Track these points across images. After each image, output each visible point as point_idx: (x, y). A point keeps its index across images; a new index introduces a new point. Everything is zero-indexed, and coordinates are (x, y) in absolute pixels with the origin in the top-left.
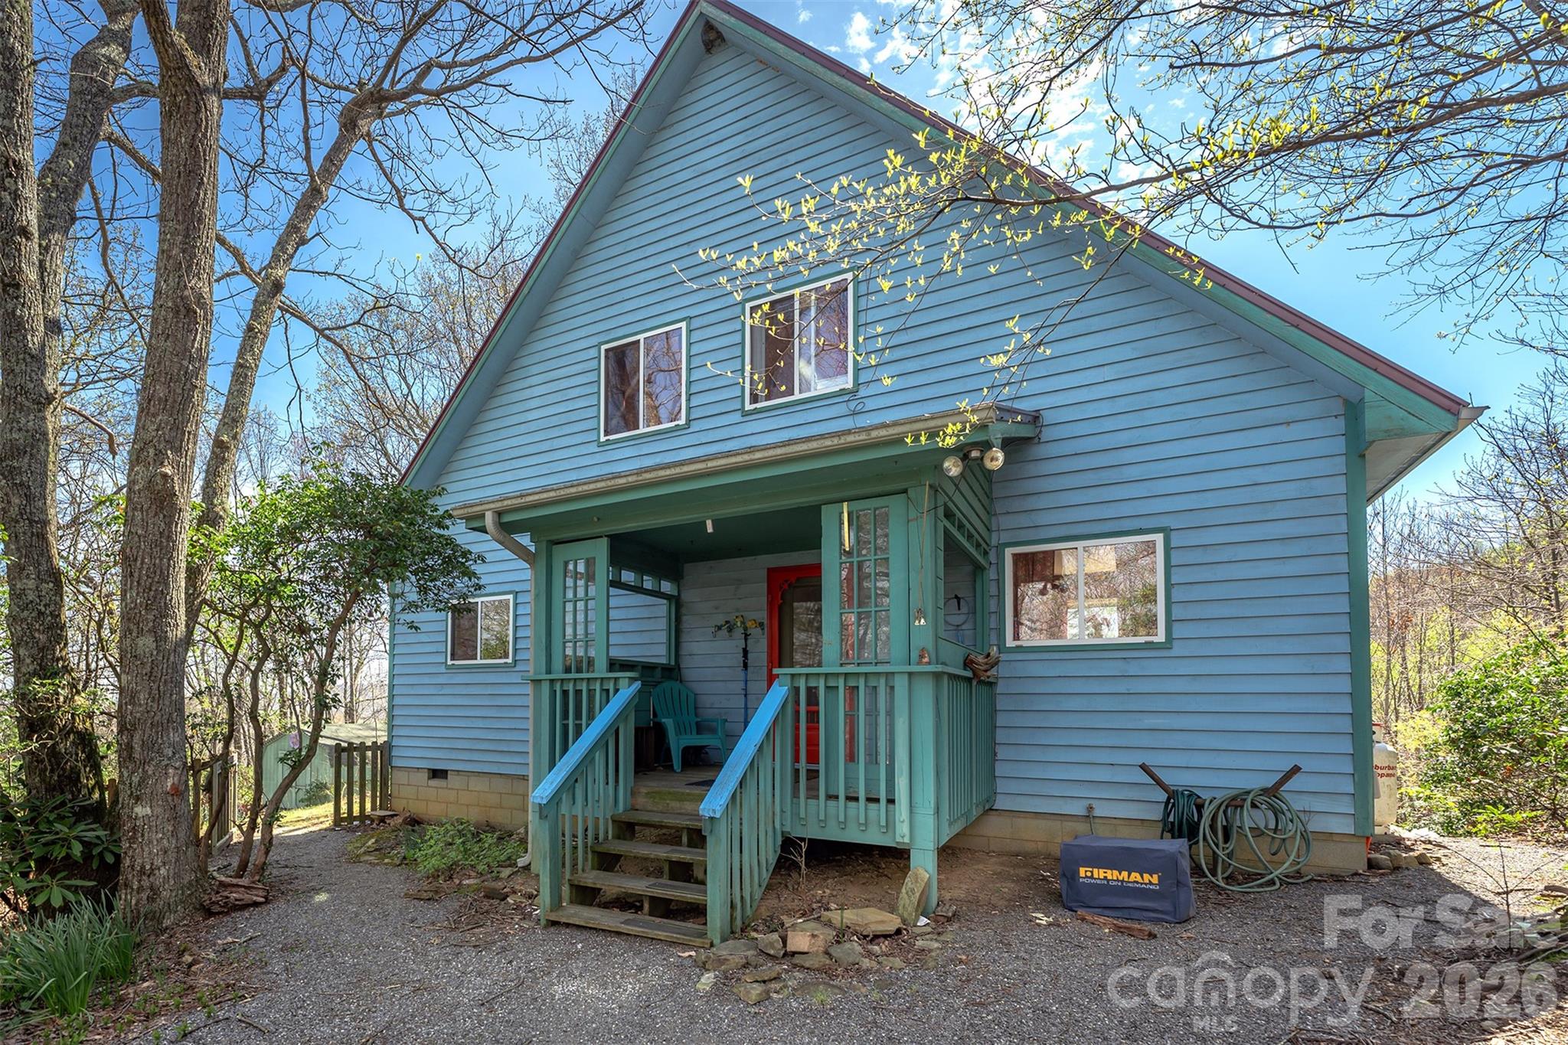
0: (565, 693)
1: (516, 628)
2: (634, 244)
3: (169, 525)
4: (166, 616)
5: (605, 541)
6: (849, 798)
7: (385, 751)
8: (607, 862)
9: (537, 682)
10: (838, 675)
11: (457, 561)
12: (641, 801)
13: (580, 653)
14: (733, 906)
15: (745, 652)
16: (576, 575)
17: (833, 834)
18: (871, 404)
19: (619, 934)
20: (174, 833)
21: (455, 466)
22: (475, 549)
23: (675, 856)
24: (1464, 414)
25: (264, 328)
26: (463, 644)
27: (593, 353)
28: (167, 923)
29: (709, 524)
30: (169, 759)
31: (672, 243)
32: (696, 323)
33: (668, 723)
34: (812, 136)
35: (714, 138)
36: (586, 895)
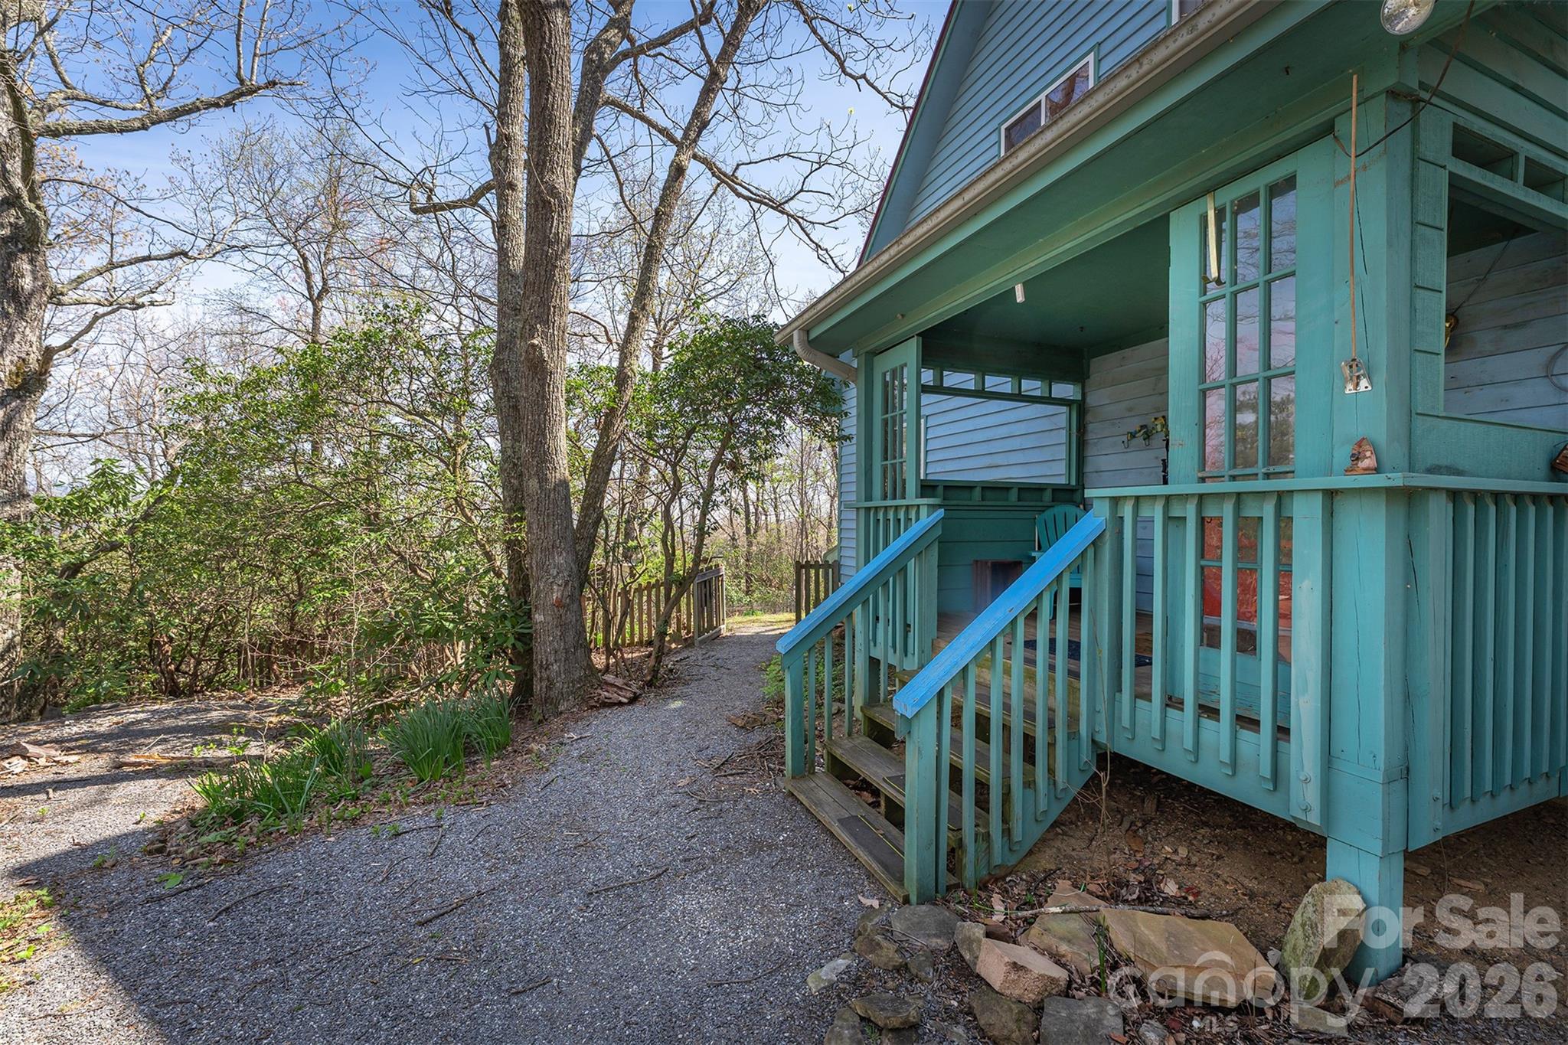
3: (543, 386)
4: (546, 461)
5: (913, 343)
6: (1202, 710)
15: (1165, 463)
19: (832, 834)
20: (562, 636)
25: (668, 210)
27: (994, 138)
28: (561, 708)
29: (1019, 292)
30: (554, 577)
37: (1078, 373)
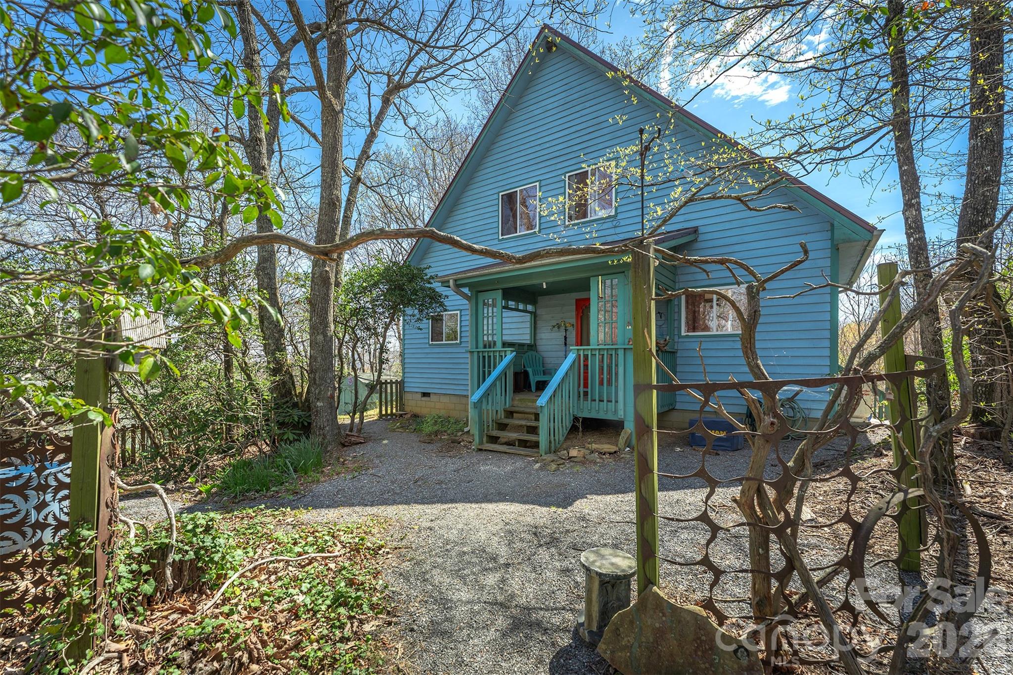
0: (484, 357)
1: (461, 326)
2: (514, 145)
4: (327, 327)
5: (500, 291)
6: (608, 401)
7: (401, 384)
8: (502, 427)
9: (472, 352)
10: (595, 349)
11: (435, 297)
12: (516, 403)
13: (490, 339)
14: (550, 442)
15: (566, 338)
16: (489, 306)
17: (593, 415)
18: (622, 223)
19: (506, 453)
21: (432, 250)
22: (444, 294)
23: (529, 424)
24: (875, 233)
26: (437, 335)
27: (496, 196)
28: (328, 449)
29: (544, 284)
30: (329, 384)
31: (532, 144)
32: (543, 183)
33: (530, 370)
34: (597, 94)
35: (552, 94)
36: (494, 440)
37: (534, 302)
